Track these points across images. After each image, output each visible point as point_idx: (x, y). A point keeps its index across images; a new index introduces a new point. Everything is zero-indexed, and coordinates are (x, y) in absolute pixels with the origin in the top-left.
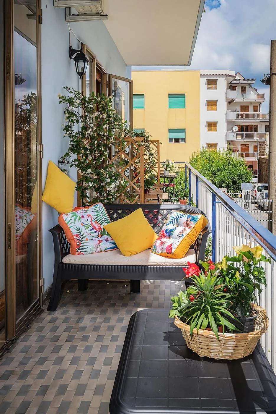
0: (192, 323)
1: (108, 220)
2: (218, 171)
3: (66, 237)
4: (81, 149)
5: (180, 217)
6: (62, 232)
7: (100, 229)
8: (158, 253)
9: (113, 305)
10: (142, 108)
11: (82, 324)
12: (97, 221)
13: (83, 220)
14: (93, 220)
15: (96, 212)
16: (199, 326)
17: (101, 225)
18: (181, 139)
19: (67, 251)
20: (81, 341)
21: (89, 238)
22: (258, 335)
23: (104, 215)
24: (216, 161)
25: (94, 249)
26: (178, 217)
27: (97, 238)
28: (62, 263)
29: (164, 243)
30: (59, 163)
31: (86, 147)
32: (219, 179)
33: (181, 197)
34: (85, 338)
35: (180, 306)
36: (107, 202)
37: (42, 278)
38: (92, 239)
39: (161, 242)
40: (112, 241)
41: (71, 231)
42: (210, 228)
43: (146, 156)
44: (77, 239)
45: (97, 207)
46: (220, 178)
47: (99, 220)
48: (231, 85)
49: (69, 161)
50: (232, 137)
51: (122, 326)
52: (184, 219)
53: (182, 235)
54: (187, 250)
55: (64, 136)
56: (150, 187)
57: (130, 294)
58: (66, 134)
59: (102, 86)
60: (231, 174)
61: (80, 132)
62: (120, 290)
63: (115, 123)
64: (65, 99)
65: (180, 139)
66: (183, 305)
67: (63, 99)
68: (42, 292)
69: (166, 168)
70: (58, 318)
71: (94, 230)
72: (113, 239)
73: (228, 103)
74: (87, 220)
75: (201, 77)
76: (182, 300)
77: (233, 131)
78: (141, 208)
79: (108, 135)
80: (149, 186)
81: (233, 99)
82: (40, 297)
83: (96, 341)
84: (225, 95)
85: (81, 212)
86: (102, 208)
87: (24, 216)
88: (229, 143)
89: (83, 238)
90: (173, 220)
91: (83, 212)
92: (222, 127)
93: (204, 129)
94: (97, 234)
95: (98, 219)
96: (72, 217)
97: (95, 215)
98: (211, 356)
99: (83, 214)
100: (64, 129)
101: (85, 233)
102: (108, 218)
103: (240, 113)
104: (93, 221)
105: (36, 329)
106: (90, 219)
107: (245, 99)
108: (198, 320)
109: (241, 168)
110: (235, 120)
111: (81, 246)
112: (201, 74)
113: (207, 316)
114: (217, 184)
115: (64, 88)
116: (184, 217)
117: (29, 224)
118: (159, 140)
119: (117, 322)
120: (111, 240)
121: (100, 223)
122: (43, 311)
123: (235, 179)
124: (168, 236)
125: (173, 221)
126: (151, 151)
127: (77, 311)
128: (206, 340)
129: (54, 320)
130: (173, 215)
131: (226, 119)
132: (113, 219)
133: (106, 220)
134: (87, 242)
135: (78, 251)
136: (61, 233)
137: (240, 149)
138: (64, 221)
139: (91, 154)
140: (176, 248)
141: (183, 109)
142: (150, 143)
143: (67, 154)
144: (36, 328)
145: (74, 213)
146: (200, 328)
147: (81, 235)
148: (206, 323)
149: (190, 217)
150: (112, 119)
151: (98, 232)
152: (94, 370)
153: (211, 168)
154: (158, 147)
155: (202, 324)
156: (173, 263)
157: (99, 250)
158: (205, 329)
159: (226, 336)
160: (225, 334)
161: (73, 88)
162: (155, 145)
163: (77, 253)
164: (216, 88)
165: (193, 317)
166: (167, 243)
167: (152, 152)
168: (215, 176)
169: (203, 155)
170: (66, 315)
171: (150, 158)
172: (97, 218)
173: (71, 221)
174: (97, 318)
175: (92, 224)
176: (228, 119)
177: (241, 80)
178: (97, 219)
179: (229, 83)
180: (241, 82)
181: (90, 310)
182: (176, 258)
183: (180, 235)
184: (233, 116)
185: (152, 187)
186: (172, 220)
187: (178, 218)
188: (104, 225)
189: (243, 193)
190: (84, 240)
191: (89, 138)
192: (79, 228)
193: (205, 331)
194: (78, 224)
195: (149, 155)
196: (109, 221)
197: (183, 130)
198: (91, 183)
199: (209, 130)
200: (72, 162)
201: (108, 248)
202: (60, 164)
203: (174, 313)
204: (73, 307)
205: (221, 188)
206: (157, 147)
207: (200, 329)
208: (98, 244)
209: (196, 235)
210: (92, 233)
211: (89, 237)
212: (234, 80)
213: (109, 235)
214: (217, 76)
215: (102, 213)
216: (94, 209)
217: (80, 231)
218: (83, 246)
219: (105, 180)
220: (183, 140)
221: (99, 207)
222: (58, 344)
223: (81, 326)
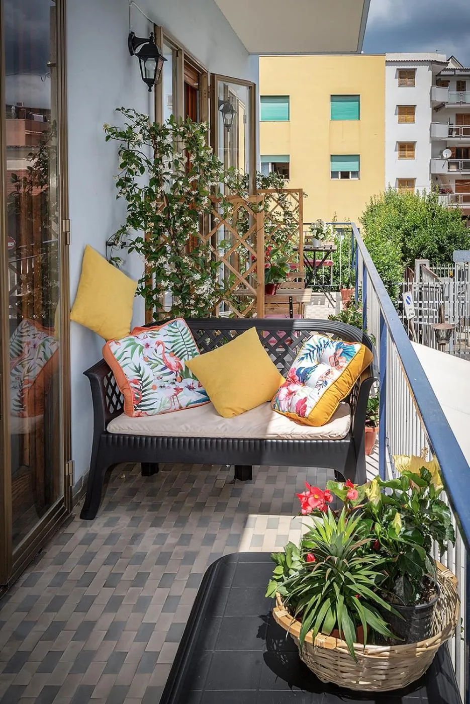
0: (306, 619)
1: (194, 350)
2: (414, 230)
3: (116, 384)
4: (149, 219)
5: (323, 346)
6: (109, 375)
7: (179, 366)
8: (283, 412)
9: (200, 507)
10: (286, 119)
11: (137, 549)
12: (175, 353)
13: (147, 352)
14: (166, 350)
15: (173, 336)
16: (317, 628)
17: (181, 359)
18: (352, 172)
19: (119, 407)
20: (132, 587)
21: (158, 385)
22: (436, 646)
23: (188, 341)
24: (411, 212)
25: (168, 405)
26: (319, 346)
27: (174, 383)
28: (107, 433)
29: (294, 394)
30: (108, 246)
31: (159, 216)
32: (416, 244)
33: (344, 283)
34: (140, 580)
35: (287, 573)
36: (195, 314)
37: (71, 460)
38: (164, 387)
39: (289, 391)
40: (201, 389)
41: (125, 372)
42: (376, 368)
43: (280, 215)
44: (135, 388)
45: (175, 326)
46: (417, 241)
47: (176, 351)
48: (440, 79)
49: (125, 243)
50: (441, 168)
51: (211, 553)
52: (330, 351)
53: (326, 382)
54: (333, 410)
55: (118, 197)
56: (278, 281)
57: (233, 482)
58: (120, 193)
59: (201, 96)
60: (437, 235)
61: (147, 189)
62: (216, 474)
63: (210, 171)
64: (115, 133)
65: (350, 173)
66: (293, 573)
67: (113, 133)
68: (71, 485)
69: (317, 235)
70: (96, 534)
71: (168, 370)
72: (202, 386)
73: (434, 109)
74: (155, 353)
75: (386, 65)
76: (293, 561)
77: (442, 157)
78: (254, 327)
79: (197, 194)
80: (277, 279)
81: (442, 103)
82: (65, 495)
83: (158, 587)
84: (429, 95)
85: (144, 337)
86: (183, 329)
87: (41, 344)
88: (435, 177)
89: (146, 386)
90: (311, 351)
91: (149, 337)
92: (424, 151)
93: (392, 153)
94: (173, 376)
95: (176, 349)
96: (125, 348)
97: (170, 342)
98: (342, 683)
99: (148, 340)
100: (118, 185)
101: (150, 376)
102: (194, 346)
103: (454, 126)
104: (166, 352)
105: (54, 558)
106: (160, 349)
107: (464, 103)
108: (317, 613)
109: (453, 224)
110: (447, 139)
111: (142, 401)
112: (388, 60)
113: (333, 607)
114: (412, 251)
115: (118, 109)
116: (329, 346)
117: (48, 361)
118: (302, 189)
119: (202, 545)
120: (199, 386)
121: (178, 357)
122: (72, 518)
123: (443, 243)
124: (301, 380)
125: (311, 353)
126: (288, 208)
127: (133, 519)
128: (332, 655)
129: (89, 540)
130: (311, 342)
131: (431, 137)
132: (204, 348)
133: (190, 351)
134: (154, 393)
135: (136, 410)
136: (107, 376)
137: (454, 189)
138: (113, 355)
139: (168, 227)
140: (313, 407)
141: (356, 122)
142: (286, 194)
143: (123, 230)
144: (54, 556)
145: (131, 339)
146: (320, 631)
147: (143, 379)
148: (330, 622)
149: (340, 348)
150: (205, 164)
151: (175, 372)
152: (146, 652)
153: (403, 224)
154: (300, 201)
155: (324, 624)
156: (306, 436)
157: (177, 407)
158: (329, 635)
159: (369, 652)
160: (367, 646)
161: (134, 110)
162: (295, 198)
163: (135, 413)
164: (413, 85)
165: (307, 605)
166: (298, 394)
167: (289, 210)
168: (409, 237)
169: (390, 201)
170: (112, 529)
171: (286, 219)
172: (173, 346)
173: (125, 355)
174: (169, 534)
175: (164, 359)
176: (434, 138)
177: (456, 69)
178: (174, 348)
179: (436, 76)
180: (456, 74)
181: (157, 518)
182: (312, 424)
183: (321, 383)
184: (442, 131)
185: (281, 280)
186: (308, 352)
187: (319, 349)
188: (187, 360)
189: (457, 268)
190: (149, 389)
191: (164, 198)
192: (140, 367)
193: (328, 637)
194: (138, 359)
195: (284, 215)
196: (197, 351)
197: (356, 158)
198: (166, 281)
199: (402, 156)
200: (131, 244)
201: (192, 401)
202: (109, 248)
203: (276, 589)
204: (127, 510)
205: (419, 258)
206: (298, 202)
207: (319, 633)
208: (175, 395)
209: (351, 381)
210: (164, 374)
211: (157, 383)
212: (445, 70)
213: (196, 377)
214: (415, 63)
215: (184, 337)
216: (168, 331)
217: (141, 372)
218: (146, 400)
219: (192, 277)
220: (356, 174)
221: (178, 326)
222: (89, 591)
223: (137, 552)
